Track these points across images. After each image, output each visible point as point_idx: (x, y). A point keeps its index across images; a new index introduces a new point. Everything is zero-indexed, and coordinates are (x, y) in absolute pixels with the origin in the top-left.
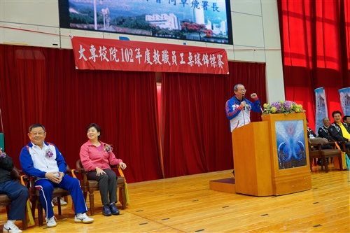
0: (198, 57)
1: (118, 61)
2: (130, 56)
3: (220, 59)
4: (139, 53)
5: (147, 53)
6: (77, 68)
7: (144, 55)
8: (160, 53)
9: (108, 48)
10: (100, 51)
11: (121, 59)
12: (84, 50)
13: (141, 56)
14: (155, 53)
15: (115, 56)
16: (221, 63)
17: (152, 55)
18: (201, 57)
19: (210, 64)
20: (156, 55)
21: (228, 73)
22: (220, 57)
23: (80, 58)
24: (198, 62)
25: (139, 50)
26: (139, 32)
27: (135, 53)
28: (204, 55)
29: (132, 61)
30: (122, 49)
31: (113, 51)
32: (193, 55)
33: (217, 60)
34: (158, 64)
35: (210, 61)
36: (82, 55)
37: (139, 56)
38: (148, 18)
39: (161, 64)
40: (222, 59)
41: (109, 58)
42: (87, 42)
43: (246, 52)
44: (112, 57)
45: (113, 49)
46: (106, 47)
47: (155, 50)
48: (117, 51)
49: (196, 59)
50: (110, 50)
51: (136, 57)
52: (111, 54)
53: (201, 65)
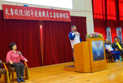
0: (58, 14)
1: (23, 15)
2: (28, 13)
3: (67, 15)
4: (32, 12)
5: (36, 12)
6: (5, 18)
7: (34, 13)
8: (42, 12)
9: (19, 10)
10: (15, 11)
11: (24, 15)
12: (8, 10)
13: (33, 13)
14: (39, 12)
15: (22, 13)
16: (67, 17)
17: (38, 13)
18: (59, 14)
19: (63, 17)
20: (40, 13)
21: (71, 21)
22: (67, 14)
23: (6, 14)
24: (58, 16)
25: (32, 11)
27: (31, 12)
28: (60, 13)
29: (29, 15)
30: (25, 10)
31: (21, 11)
32: (56, 13)
33: (66, 16)
34: (41, 17)
35: (63, 16)
36: (7, 13)
37: (32, 13)
39: (42, 17)
40: (68, 15)
41: (19, 14)
42: (9, 7)
43: (78, 12)
44: (21, 14)
45: (21, 10)
46: (17, 9)
47: (39, 11)
48: (22, 11)
49: (57, 15)
50: (20, 11)
51: (31, 14)
52: (20, 12)
53: (59, 17)
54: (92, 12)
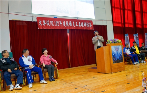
1: (53, 25)
3: (90, 24)
4: (61, 22)
5: (64, 22)
6: (38, 28)
7: (63, 23)
8: (69, 22)
10: (47, 22)
11: (54, 25)
12: (41, 22)
14: (67, 22)
15: (52, 24)
16: (91, 26)
18: (83, 24)
19: (87, 26)
20: (67, 23)
21: (93, 29)
22: (90, 23)
24: (82, 26)
25: (61, 21)
27: (59, 23)
29: (58, 25)
30: (55, 21)
31: (52, 22)
32: (80, 23)
33: (89, 25)
34: (68, 26)
36: (40, 24)
37: (61, 24)
40: (91, 24)
41: (50, 25)
42: (42, 19)
43: (100, 21)
44: (51, 24)
46: (49, 20)
54: (112, 21)
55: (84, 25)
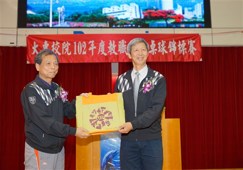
0: (163, 45)
1: (69, 54)
2: (83, 48)
3: (192, 45)
4: (93, 45)
5: (102, 44)
6: (28, 62)
7: (98, 48)
8: (117, 44)
9: (61, 42)
10: (53, 46)
11: (73, 52)
12: (37, 46)
13: (95, 47)
14: (110, 43)
15: (67, 50)
16: (192, 49)
17: (107, 45)
18: (167, 45)
19: (177, 51)
20: (112, 46)
21: (201, 60)
22: (191, 42)
23: (34, 53)
24: (163, 50)
25: (93, 42)
26: (95, 24)
27: (88, 46)
28: (170, 42)
29: (84, 53)
30: (75, 43)
31: (66, 45)
32: (156, 43)
33: (187, 47)
34: (114, 54)
35: (178, 48)
36: (35, 51)
37: (92, 48)
38: (106, 11)
39: (116, 54)
40: (195, 45)
41: (61, 52)
42: (41, 39)
43: (231, 35)
44: (65, 51)
45: (66, 43)
46: (59, 41)
47: (111, 41)
48: (70, 44)
49: (159, 47)
50: (63, 44)
51: (90, 49)
52: (63, 48)
53: (166, 52)
55: (167, 49)
